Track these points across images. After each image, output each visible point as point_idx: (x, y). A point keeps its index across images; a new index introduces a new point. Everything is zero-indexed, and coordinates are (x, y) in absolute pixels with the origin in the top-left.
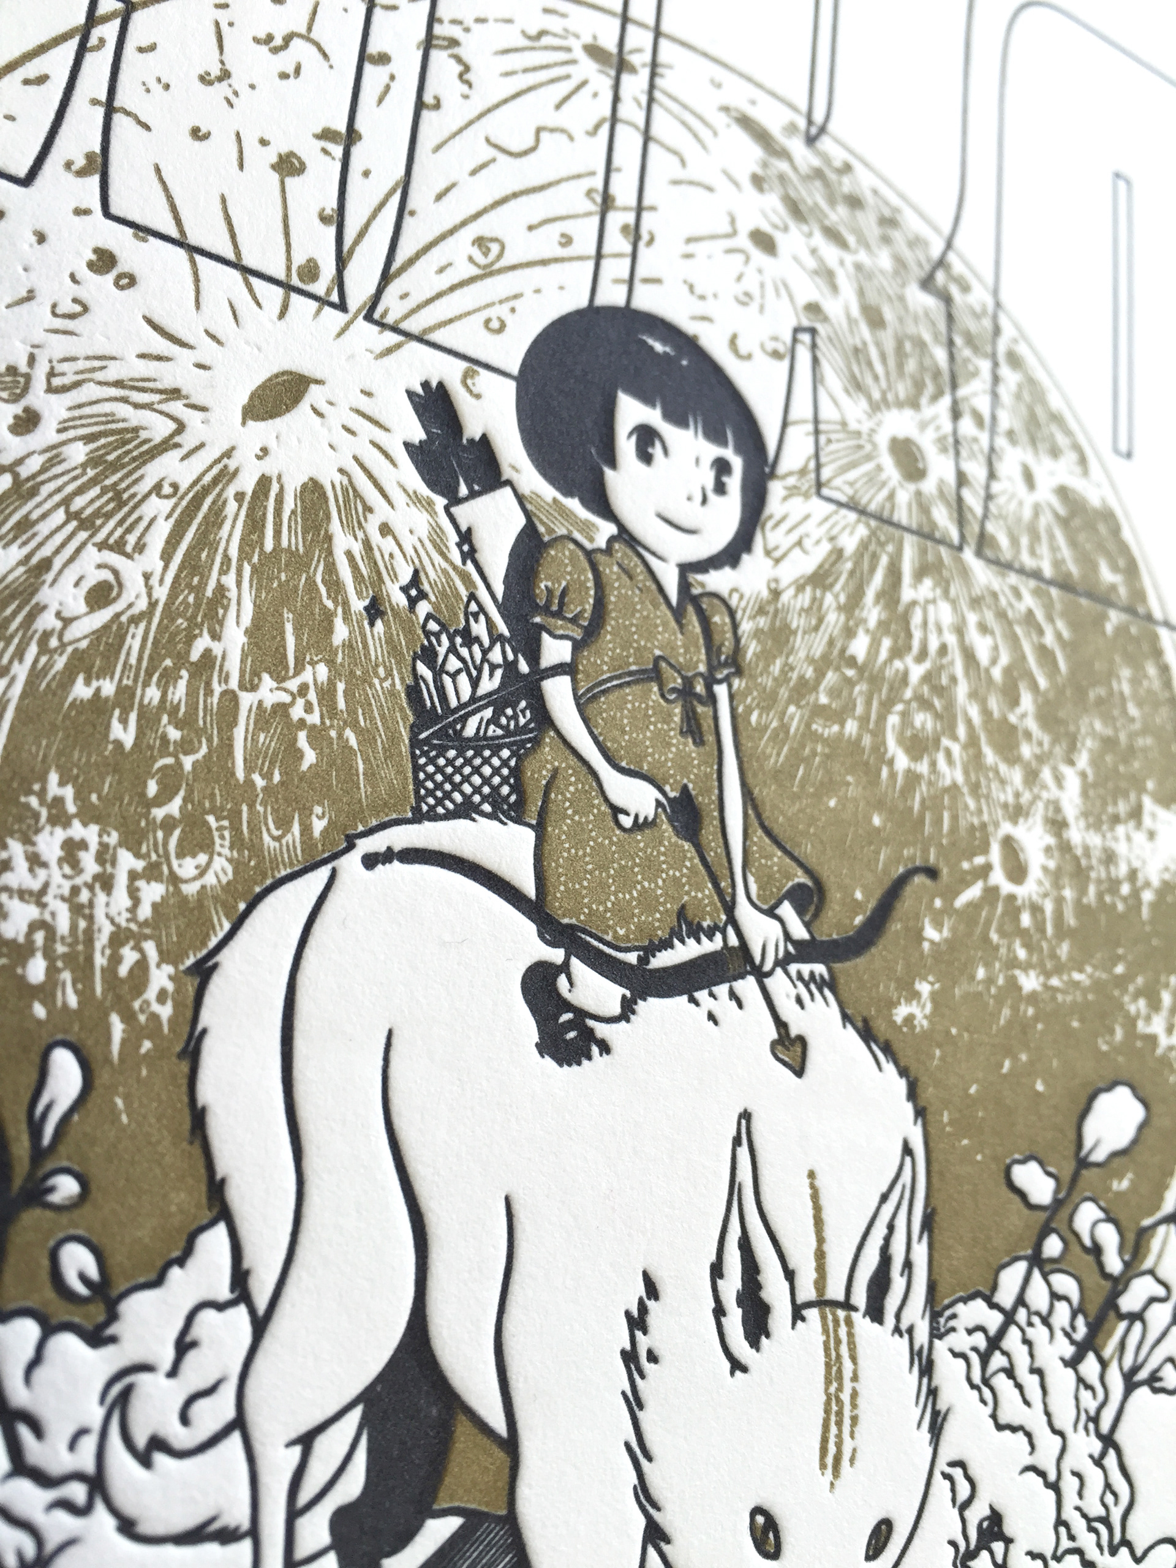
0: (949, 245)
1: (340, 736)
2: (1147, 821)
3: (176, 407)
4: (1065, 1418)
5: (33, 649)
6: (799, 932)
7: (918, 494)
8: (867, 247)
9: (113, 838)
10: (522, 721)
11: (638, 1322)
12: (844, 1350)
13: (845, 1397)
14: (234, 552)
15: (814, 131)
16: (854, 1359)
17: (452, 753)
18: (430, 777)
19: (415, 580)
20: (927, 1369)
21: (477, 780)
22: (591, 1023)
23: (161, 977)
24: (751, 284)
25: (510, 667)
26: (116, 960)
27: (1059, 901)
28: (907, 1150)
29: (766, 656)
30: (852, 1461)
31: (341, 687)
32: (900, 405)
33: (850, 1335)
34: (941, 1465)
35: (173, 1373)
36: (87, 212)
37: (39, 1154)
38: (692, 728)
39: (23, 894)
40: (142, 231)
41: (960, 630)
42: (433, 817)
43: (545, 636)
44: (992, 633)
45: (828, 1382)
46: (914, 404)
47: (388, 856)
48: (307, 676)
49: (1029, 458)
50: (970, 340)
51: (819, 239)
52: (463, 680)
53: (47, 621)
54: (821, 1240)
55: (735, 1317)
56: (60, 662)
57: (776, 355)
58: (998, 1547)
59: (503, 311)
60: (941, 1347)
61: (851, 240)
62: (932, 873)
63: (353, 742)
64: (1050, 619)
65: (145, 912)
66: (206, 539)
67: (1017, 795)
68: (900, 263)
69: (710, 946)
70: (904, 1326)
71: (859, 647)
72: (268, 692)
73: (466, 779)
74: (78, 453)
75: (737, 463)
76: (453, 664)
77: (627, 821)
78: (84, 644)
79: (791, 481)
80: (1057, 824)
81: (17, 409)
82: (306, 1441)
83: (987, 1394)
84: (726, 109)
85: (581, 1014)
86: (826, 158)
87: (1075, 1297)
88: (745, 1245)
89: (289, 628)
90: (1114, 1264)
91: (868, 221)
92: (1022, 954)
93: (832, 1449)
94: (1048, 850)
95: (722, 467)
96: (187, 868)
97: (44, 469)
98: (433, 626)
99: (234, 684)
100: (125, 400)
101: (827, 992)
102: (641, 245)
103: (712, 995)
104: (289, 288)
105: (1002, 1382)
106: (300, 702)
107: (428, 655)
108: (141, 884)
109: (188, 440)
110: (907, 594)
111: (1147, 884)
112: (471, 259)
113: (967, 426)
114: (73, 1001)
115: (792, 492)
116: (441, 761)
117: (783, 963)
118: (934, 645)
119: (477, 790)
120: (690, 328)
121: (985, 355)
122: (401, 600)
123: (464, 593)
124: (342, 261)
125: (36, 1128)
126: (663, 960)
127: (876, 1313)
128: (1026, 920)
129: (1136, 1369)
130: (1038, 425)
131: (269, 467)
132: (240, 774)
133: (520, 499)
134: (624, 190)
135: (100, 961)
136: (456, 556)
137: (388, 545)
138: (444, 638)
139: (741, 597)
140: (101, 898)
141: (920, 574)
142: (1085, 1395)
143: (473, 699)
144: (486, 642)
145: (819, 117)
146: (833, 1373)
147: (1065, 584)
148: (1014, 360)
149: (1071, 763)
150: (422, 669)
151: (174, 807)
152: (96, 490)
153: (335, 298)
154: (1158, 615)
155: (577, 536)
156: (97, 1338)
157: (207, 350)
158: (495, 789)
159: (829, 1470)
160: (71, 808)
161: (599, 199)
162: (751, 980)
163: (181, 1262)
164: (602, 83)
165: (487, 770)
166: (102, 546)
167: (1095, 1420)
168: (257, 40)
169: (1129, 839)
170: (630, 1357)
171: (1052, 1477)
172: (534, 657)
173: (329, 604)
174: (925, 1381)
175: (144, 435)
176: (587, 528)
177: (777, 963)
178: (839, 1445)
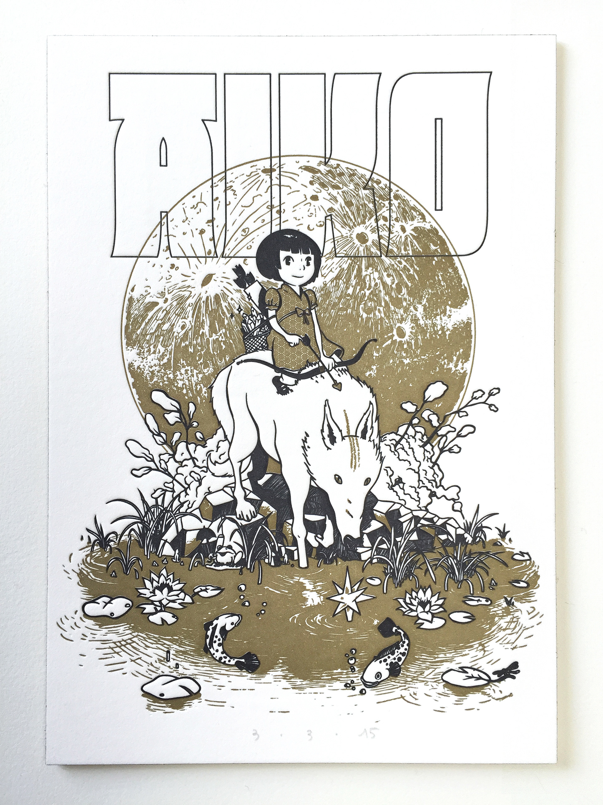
0: (372, 172)
1: (229, 341)
2: (448, 313)
3: (190, 289)
4: (420, 457)
5: (174, 339)
6: (338, 360)
7: (366, 246)
8: (346, 185)
9: (193, 368)
10: (266, 330)
11: (305, 441)
12: (355, 445)
13: (357, 454)
14: (204, 313)
15: (327, 160)
16: (358, 447)
17: (252, 340)
18: (248, 345)
19: (240, 307)
20: (379, 448)
21: (258, 344)
22: (288, 386)
23: (204, 390)
24: (312, 210)
25: (262, 319)
26: (197, 388)
27: (416, 341)
28: (371, 403)
29: (324, 300)
30: (359, 466)
31: (228, 332)
32: (359, 225)
33: (357, 442)
35: (217, 451)
36: (169, 258)
37: (190, 419)
38: (306, 321)
39: (180, 380)
40: (178, 257)
41: (381, 278)
42: (250, 352)
43: (269, 311)
44: (393, 276)
45: (352, 451)
46: (364, 223)
47: (242, 362)
48: (221, 332)
49: (404, 224)
50: (381, 197)
51: (331, 190)
52: (252, 325)
53: (175, 334)
54: (348, 423)
55: (327, 440)
56: (179, 341)
57: (321, 226)
58: (401, 485)
59: (251, 244)
61: (341, 186)
62: (375, 340)
63: (232, 342)
64: (412, 266)
65: (200, 379)
66: (199, 311)
67: (402, 316)
68: (357, 184)
69: (314, 367)
71: (350, 291)
72: (214, 337)
73: (256, 344)
74: (175, 303)
75: (312, 257)
76: (250, 322)
77: (292, 345)
78: (182, 337)
79: (328, 256)
80: (415, 320)
81: (164, 299)
82: (241, 461)
83: (396, 453)
84: (301, 168)
85: (286, 385)
86: (331, 166)
87: (423, 432)
88: (329, 425)
89: (216, 324)
90: (435, 423)
91: (346, 178)
92: (404, 355)
93: (354, 464)
94: (412, 328)
95: (308, 259)
96: (205, 371)
97: (170, 308)
98: (244, 315)
99: (208, 337)
100: (181, 291)
101: (346, 372)
102: (282, 213)
103: (316, 377)
104: (206, 257)
105: (400, 451)
106: (221, 337)
107: (244, 322)
108: (198, 375)
109: (193, 295)
110: (364, 273)
111: (448, 330)
112: (242, 235)
113: (381, 222)
114: (191, 395)
115: (328, 259)
116: (250, 342)
117: (334, 368)
118: (373, 284)
119: (258, 345)
120: (296, 228)
121: (387, 200)
122: (237, 312)
123: (250, 307)
124: (215, 247)
125: (189, 416)
126: (303, 372)
127: (364, 437)
128: (405, 346)
129: (444, 447)
130: (407, 213)
131: (208, 294)
132: (212, 353)
133: (259, 283)
134: (276, 202)
135: (194, 388)
136: (247, 300)
137: (233, 302)
138: (247, 317)
139: (316, 288)
140: (192, 378)
141: (367, 268)
142: (427, 454)
143: (255, 328)
144: (256, 316)
145: (328, 155)
146: (353, 449)
147: (417, 255)
148: (397, 197)
149: (421, 303)
150: (243, 324)
151: (201, 361)
152: (179, 309)
153: (215, 256)
154: (453, 253)
155: (274, 287)
156: (204, 446)
157: (193, 276)
158: (262, 345)
159: (353, 468)
160: (185, 365)
161: (270, 207)
163: (215, 434)
164: (267, 178)
165: (260, 341)
166: (182, 319)
167: (431, 459)
168: (191, 208)
169: (441, 319)
170: (304, 447)
171: (417, 471)
172: (267, 316)
173: (223, 317)
174: (378, 451)
175: (185, 296)
176: (276, 285)
177: (333, 368)
178: (355, 463)
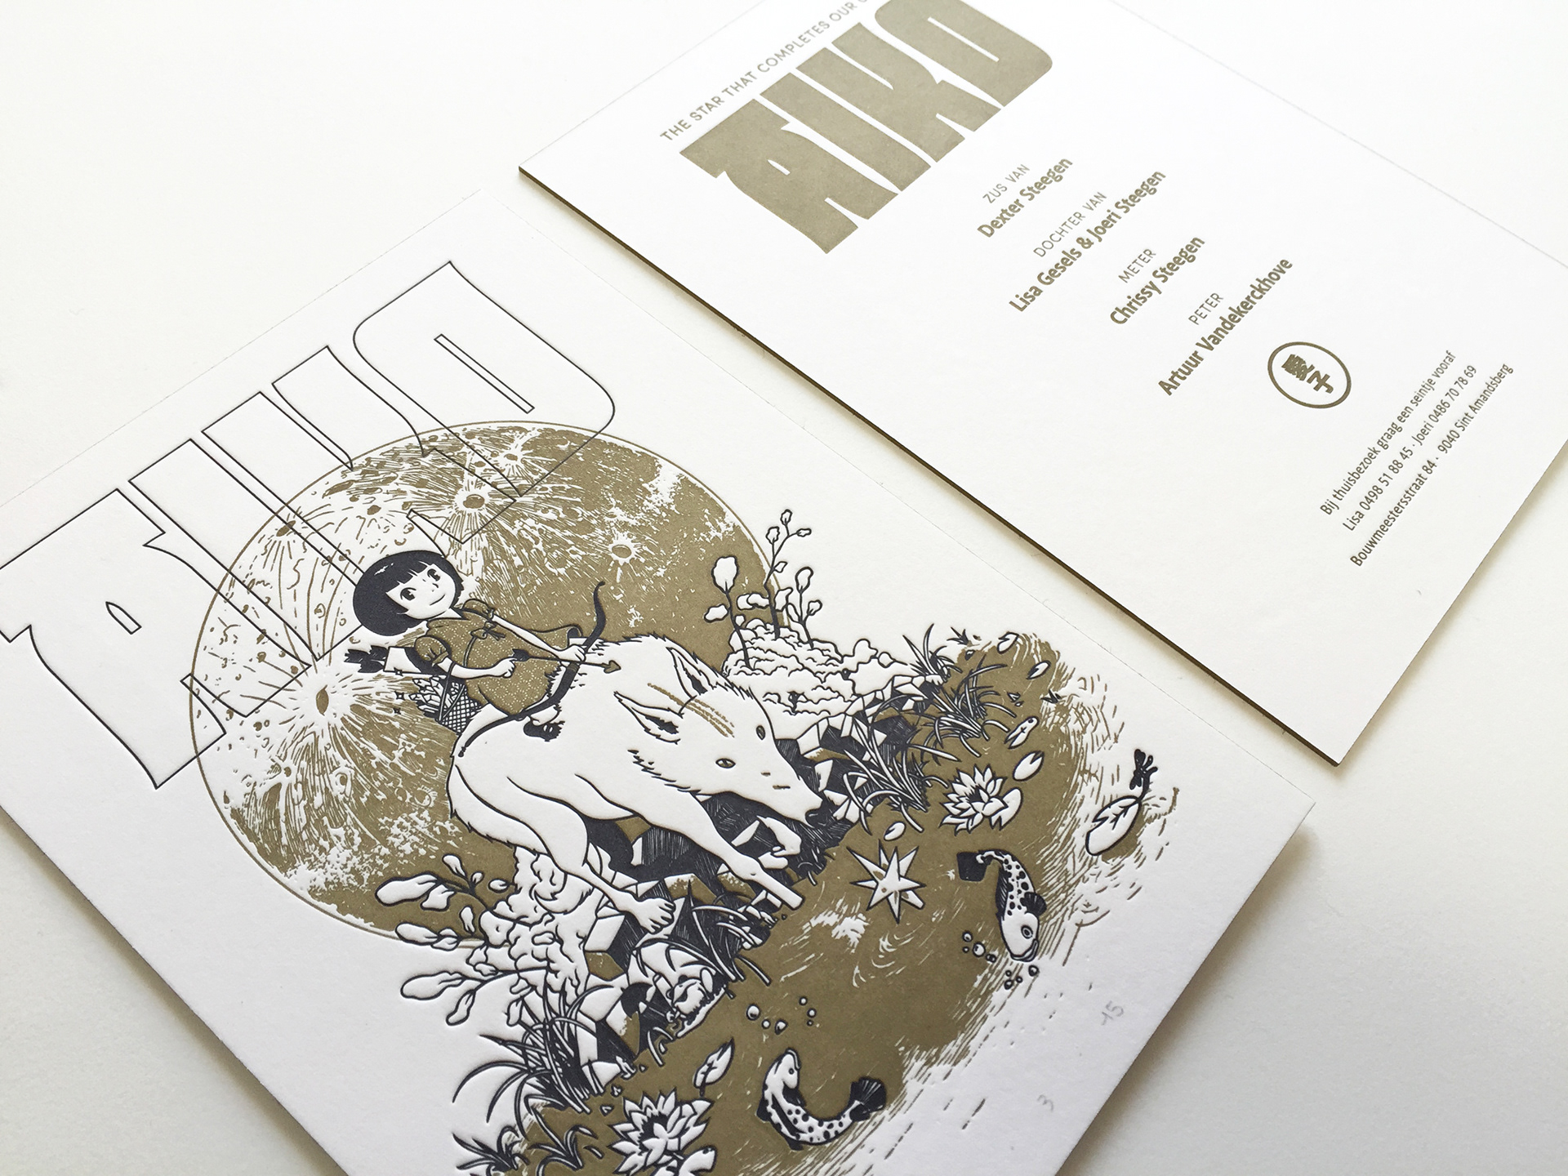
0: (417, 435)
1: (423, 741)
2: (651, 490)
3: (309, 731)
4: (789, 650)
5: (346, 805)
6: (581, 641)
7: (487, 505)
8: (398, 470)
9: (405, 815)
12: (703, 708)
13: (715, 716)
14: (355, 739)
15: (349, 465)
16: (708, 706)
19: (398, 694)
20: (732, 686)
22: (552, 722)
23: (448, 825)
24: (383, 524)
26: (435, 833)
27: (648, 544)
28: (669, 649)
29: (497, 597)
30: (733, 726)
31: (411, 734)
32: (455, 493)
33: (701, 703)
34: (761, 700)
35: (541, 880)
36: (243, 722)
37: (465, 878)
38: (499, 636)
39: (402, 843)
40: (256, 710)
41: (540, 521)
42: (463, 730)
44: (550, 508)
45: (707, 719)
46: (459, 487)
47: (464, 749)
48: (401, 741)
49: (506, 452)
50: (452, 449)
51: (385, 488)
53: (341, 798)
54: (668, 694)
55: (664, 734)
56: (354, 801)
57: (411, 530)
58: (802, 698)
59: (340, 616)
60: (731, 678)
61: (392, 475)
62: (602, 583)
63: (428, 740)
64: (562, 481)
65: (429, 819)
66: (347, 744)
67: (604, 535)
68: (411, 460)
69: (561, 674)
70: (714, 685)
71: (518, 561)
72: (398, 754)
73: (461, 714)
74: (304, 764)
75: (434, 566)
77: (509, 674)
78: (353, 792)
79: (452, 551)
80: (624, 526)
81: (283, 771)
82: (585, 861)
83: (757, 672)
84: (324, 495)
85: (548, 723)
86: (361, 466)
87: (759, 622)
88: (648, 717)
89: (385, 737)
90: (764, 602)
91: (391, 464)
92: (651, 569)
93: (724, 730)
94: (629, 536)
95: (431, 573)
96: (426, 802)
97: (303, 775)
99: (389, 761)
100: (298, 743)
101: (605, 644)
102: (348, 556)
103: (576, 681)
104: (294, 679)
105: (758, 665)
106: (406, 747)
108: (421, 815)
109: (319, 733)
110: (514, 532)
111: (669, 504)
112: (320, 617)
113: (479, 471)
114: (437, 848)
115: (455, 553)
117: (586, 651)
118: (536, 533)
120: (383, 555)
121: (462, 446)
122: (401, 701)
123: (411, 682)
124: (297, 658)
125: (458, 874)
126: (553, 690)
127: (702, 690)
128: (642, 560)
129: (800, 618)
130: (498, 440)
131: (340, 716)
132: (413, 774)
133: (396, 647)
134: (329, 551)
135: (432, 836)
136: (399, 677)
137: (382, 696)
140: (417, 827)
141: (512, 525)
142: (790, 640)
143: (441, 698)
145: (346, 460)
146: (705, 715)
147: (554, 467)
148: (470, 435)
149: (611, 506)
151: (409, 796)
152: (316, 765)
153: (306, 666)
154: (592, 435)
155: (418, 636)
156: (517, 891)
157: (298, 713)
159: (729, 734)
160: (390, 820)
161: (327, 562)
162: (582, 666)
163: (518, 862)
164: (293, 536)
165: (463, 707)
166: (331, 772)
167: (801, 641)
168: (221, 644)
169: (650, 501)
170: (646, 769)
171: (800, 667)
172: (442, 672)
173: (387, 722)
174: (735, 688)
175: (310, 744)
176: (418, 631)
177: (584, 655)
178: (725, 727)
